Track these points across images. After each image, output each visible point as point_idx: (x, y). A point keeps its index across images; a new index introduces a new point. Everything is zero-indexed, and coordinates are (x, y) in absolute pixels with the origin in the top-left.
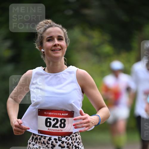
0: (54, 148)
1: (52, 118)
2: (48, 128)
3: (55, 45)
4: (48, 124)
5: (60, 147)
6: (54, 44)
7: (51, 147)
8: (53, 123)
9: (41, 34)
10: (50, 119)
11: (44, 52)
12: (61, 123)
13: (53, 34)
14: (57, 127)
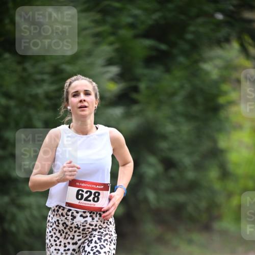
0: (75, 220)
2: (79, 201)
3: (81, 101)
4: (80, 197)
5: (82, 218)
7: (72, 219)
10: (83, 191)
11: (70, 110)
12: (95, 196)
14: (90, 201)
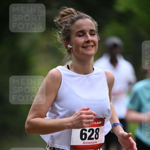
1: (88, 129)
3: (88, 42)
6: (87, 40)
8: (89, 134)
9: (68, 27)
11: (71, 49)
12: (96, 133)
13: (84, 28)
